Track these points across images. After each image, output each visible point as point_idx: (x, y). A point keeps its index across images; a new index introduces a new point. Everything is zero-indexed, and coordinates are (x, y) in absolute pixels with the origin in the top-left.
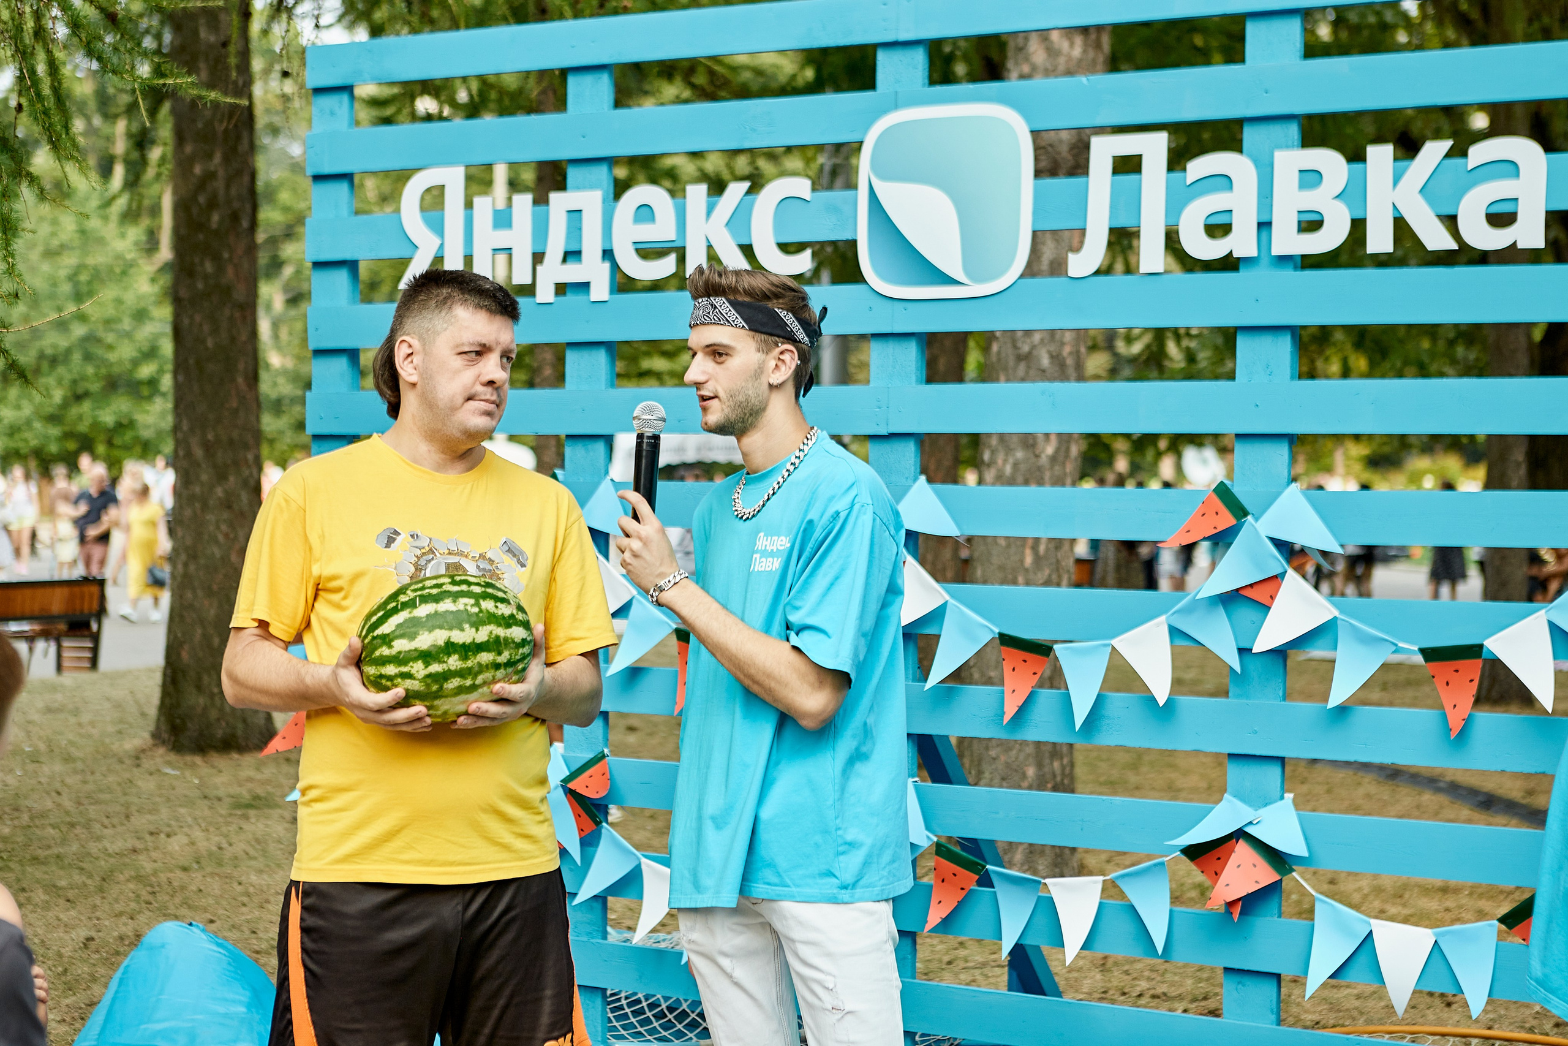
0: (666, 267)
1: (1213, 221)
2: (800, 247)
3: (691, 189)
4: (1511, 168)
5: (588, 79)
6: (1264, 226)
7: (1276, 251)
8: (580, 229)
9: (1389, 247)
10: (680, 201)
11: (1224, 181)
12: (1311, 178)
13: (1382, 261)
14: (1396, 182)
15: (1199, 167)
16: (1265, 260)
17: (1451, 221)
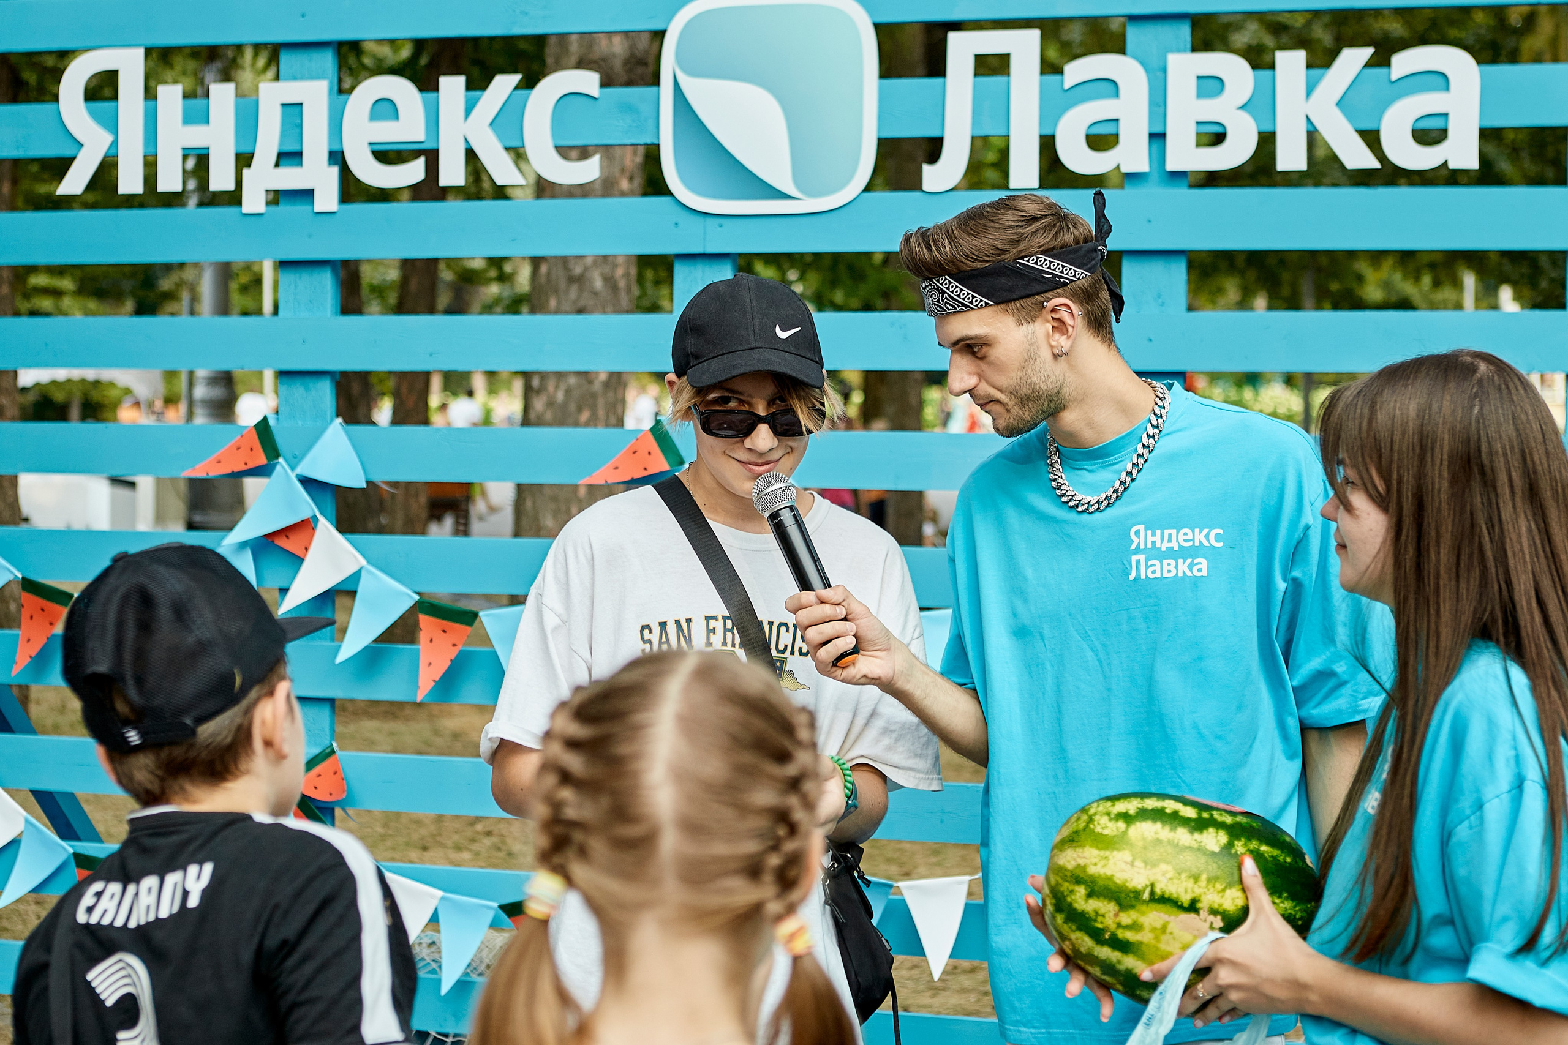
0: (414, 172)
1: (1096, 130)
2: (584, 153)
3: (444, 81)
4: (1440, 80)
6: (1158, 137)
7: (1171, 166)
8: (301, 126)
9: (1302, 165)
10: (431, 95)
11: (1110, 87)
12: (1211, 85)
13: (1292, 180)
14: (1309, 93)
15: (1077, 71)
16: (1155, 177)
17: (1372, 138)
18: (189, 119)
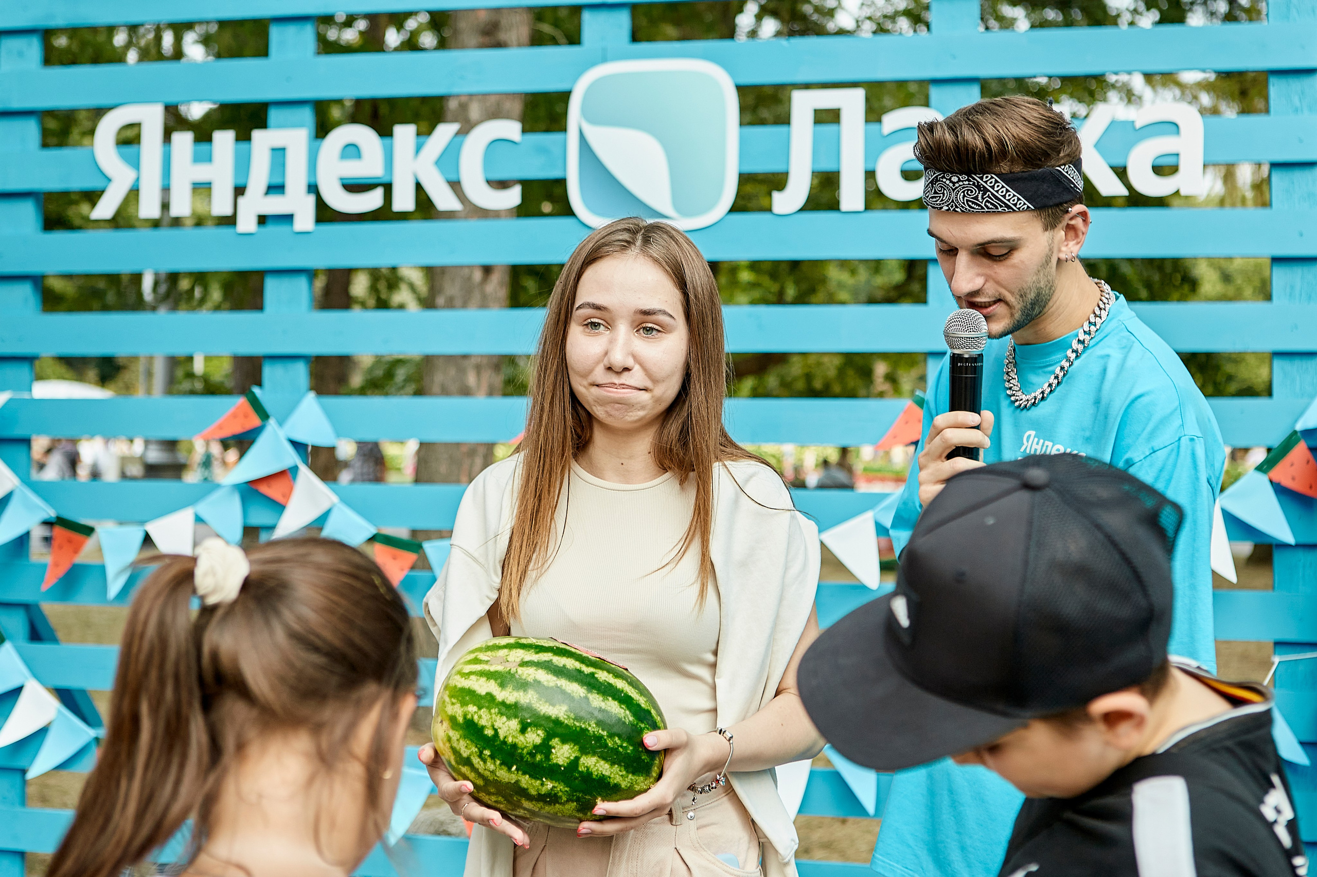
0: (373, 200)
1: (908, 167)
2: (508, 183)
3: (398, 129)
4: (1173, 127)
5: (291, 30)
8: (284, 165)
10: (387, 140)
15: (894, 120)
17: (1121, 173)
18: (198, 159)
